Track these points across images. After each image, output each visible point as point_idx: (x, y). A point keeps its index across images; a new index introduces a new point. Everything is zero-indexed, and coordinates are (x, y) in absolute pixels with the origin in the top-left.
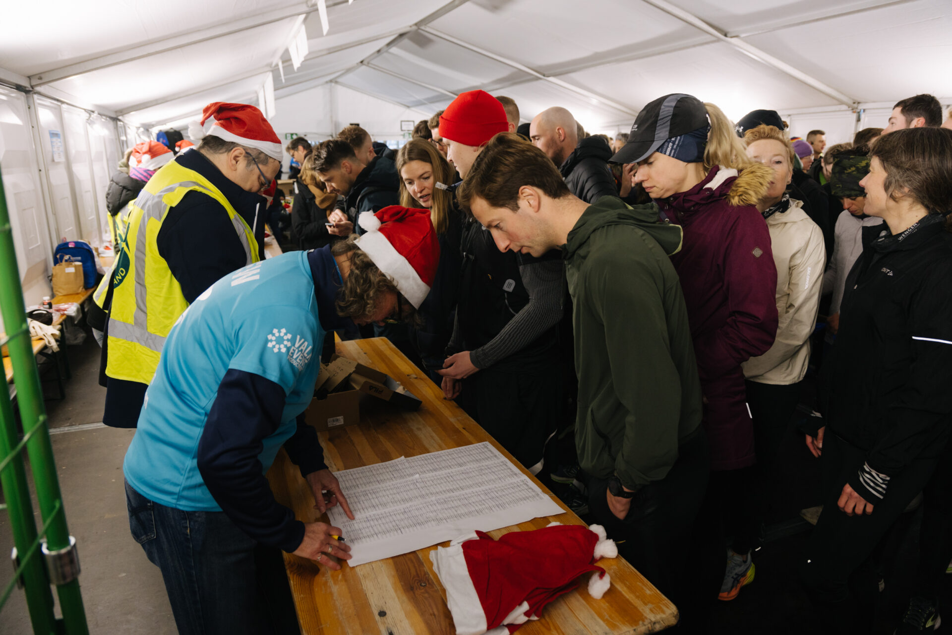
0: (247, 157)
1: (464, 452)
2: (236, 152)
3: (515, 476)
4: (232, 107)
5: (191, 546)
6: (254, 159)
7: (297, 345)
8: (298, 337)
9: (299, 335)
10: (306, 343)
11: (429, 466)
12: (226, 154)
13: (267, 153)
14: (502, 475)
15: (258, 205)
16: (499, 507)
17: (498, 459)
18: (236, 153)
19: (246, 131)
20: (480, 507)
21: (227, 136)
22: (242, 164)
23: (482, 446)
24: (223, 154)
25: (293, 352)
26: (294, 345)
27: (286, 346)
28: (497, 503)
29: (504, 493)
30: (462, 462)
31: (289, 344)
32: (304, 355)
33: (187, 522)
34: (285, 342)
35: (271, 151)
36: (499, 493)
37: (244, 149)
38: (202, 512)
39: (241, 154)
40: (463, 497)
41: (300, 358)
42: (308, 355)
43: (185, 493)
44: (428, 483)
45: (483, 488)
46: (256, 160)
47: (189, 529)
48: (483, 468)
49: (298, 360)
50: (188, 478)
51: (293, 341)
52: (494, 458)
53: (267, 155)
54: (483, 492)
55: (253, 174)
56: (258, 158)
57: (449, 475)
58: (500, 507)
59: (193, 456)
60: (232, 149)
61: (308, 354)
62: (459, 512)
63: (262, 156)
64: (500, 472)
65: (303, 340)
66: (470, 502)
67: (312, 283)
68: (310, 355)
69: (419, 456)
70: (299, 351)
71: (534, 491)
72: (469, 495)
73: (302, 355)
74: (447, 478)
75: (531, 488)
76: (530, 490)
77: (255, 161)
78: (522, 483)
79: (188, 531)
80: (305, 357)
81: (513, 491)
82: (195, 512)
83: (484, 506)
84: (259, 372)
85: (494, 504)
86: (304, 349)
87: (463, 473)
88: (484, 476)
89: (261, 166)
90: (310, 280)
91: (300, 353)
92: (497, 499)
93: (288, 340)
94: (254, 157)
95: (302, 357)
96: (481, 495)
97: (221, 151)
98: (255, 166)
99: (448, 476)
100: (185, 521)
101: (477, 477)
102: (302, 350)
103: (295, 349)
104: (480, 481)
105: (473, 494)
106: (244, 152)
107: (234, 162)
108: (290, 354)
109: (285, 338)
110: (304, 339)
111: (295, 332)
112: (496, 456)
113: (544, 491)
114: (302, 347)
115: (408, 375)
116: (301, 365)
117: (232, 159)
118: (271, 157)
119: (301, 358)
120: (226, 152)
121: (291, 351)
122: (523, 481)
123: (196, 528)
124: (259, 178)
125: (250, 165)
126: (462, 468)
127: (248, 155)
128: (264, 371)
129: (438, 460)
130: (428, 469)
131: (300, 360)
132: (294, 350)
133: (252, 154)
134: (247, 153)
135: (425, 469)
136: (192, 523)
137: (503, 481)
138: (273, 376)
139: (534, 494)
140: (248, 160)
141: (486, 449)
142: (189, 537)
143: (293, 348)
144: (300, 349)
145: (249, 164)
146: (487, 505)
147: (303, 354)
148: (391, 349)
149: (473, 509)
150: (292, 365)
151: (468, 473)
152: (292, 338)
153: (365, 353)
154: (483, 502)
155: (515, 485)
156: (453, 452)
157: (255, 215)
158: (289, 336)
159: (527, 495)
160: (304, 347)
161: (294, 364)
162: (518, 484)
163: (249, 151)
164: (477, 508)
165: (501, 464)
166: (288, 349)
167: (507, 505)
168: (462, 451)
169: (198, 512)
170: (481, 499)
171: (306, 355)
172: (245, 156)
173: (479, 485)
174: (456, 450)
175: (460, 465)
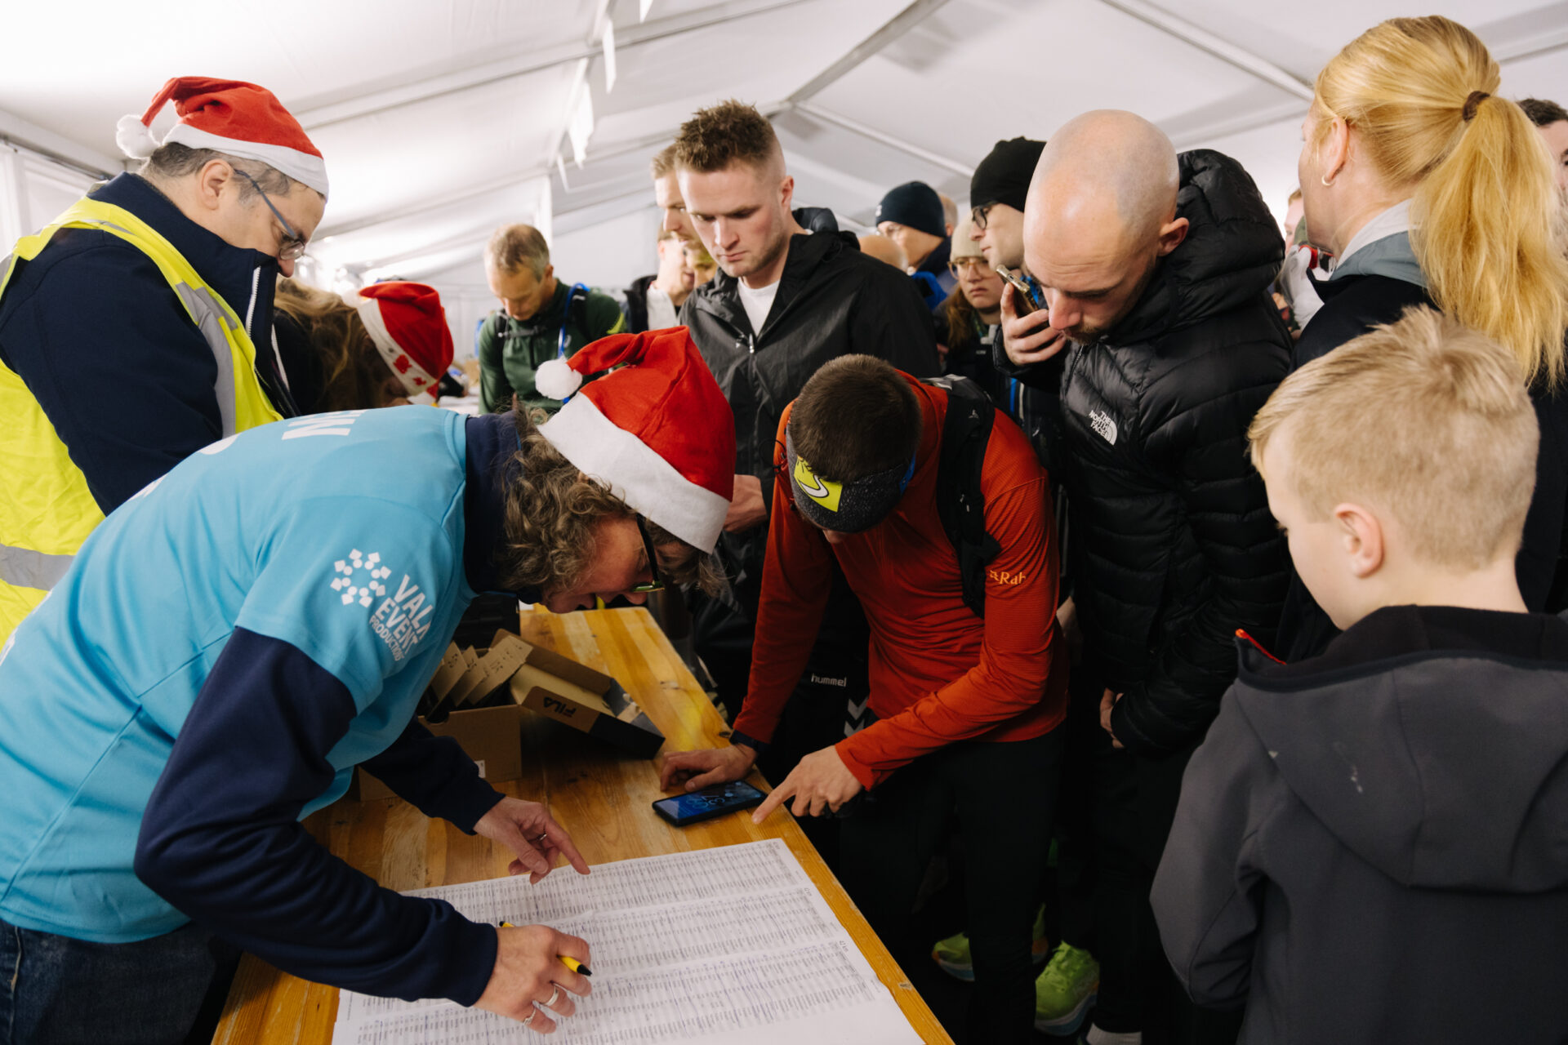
0: (240, 180)
1: (719, 862)
2: (216, 169)
3: (819, 932)
4: (205, 85)
5: (12, 1019)
6: (255, 184)
7: (399, 597)
8: (406, 579)
9: (409, 575)
10: (422, 597)
11: (627, 889)
12: (192, 175)
13: (284, 171)
14: (790, 926)
15: (257, 272)
16: (756, 1016)
17: (793, 882)
18: (216, 171)
19: (232, 122)
20: (710, 1011)
21: (196, 138)
22: (229, 194)
23: (765, 849)
24: (188, 176)
25: (388, 611)
26: (392, 596)
27: (373, 593)
28: (756, 1003)
29: (780, 976)
30: (707, 884)
31: (381, 591)
32: (411, 625)
33: (15, 959)
34: (374, 585)
35: (295, 167)
36: (769, 974)
37: (231, 164)
38: (61, 938)
39: (225, 174)
40: (677, 978)
41: (401, 627)
42: (421, 626)
43: (27, 884)
44: (608, 933)
45: (734, 957)
46: (261, 186)
47: (15, 976)
48: (750, 904)
49: (396, 633)
50: (46, 848)
51: (392, 585)
52: (785, 880)
53: (285, 175)
54: (730, 969)
55: (257, 216)
56: (264, 179)
57: (664, 916)
58: (761, 1014)
59: (75, 798)
60: (204, 164)
61: (422, 622)
62: (653, 1022)
63: (274, 177)
64: (785, 919)
65: (415, 588)
66: (692, 994)
67: (463, 476)
68: (427, 627)
69: (619, 863)
70: (401, 612)
71: (856, 975)
72: (695, 975)
73: (407, 622)
74: (658, 925)
75: (851, 968)
76: (846, 973)
77: (258, 189)
78: (831, 951)
79: (13, 982)
80: (414, 630)
81: (806, 971)
82: (39, 935)
83: (719, 1010)
84: (300, 643)
85: (747, 1005)
86: (414, 609)
87: (698, 914)
88: (746, 926)
89: (272, 198)
90: (460, 469)
91: (403, 616)
92: (759, 991)
93: (381, 581)
94: (255, 178)
95: (406, 627)
96: (724, 978)
97: (182, 172)
98: (259, 199)
99: (661, 920)
100: (12, 955)
101: (729, 928)
102: (408, 611)
103: (393, 604)
104: (734, 937)
105: (704, 974)
106: (230, 169)
107: (212, 192)
108: (378, 613)
109: (376, 574)
110: (418, 585)
111: (402, 565)
112: (789, 875)
113: (880, 977)
114: (410, 605)
115: (662, 683)
116: (401, 644)
117: (205, 185)
118: (295, 181)
119: (404, 630)
120: (192, 171)
121: (384, 607)
122: (836, 946)
123: (37, 975)
124: (273, 224)
125: (248, 197)
126: (699, 902)
127: (240, 177)
128: (314, 645)
129: (655, 875)
130: (622, 896)
131: (400, 632)
132: (389, 606)
133: (250, 174)
134: (236, 171)
135: (614, 897)
136: (28, 962)
137: (789, 941)
138: (331, 659)
139: (853, 982)
140: (243, 187)
141: (771, 858)
142: (11, 997)
143: (388, 601)
144: (405, 608)
145: (244, 194)
146: (729, 1008)
147: (410, 620)
148: (648, 631)
149: (692, 1015)
150: (376, 640)
151: (710, 914)
152: (391, 577)
153: (594, 636)
154: (723, 996)
155: (814, 955)
156: (695, 860)
157: (250, 293)
158: (385, 573)
159: (835, 987)
160: (415, 604)
161: (382, 636)
162: (823, 953)
163: (243, 167)
164: (701, 1014)
165: (796, 896)
166: (376, 602)
167: (779, 1011)
168: (716, 857)
169: (51, 935)
170: (719, 988)
171: (417, 625)
172: (234, 179)
173: (728, 948)
174: (704, 855)
175: (700, 893)
